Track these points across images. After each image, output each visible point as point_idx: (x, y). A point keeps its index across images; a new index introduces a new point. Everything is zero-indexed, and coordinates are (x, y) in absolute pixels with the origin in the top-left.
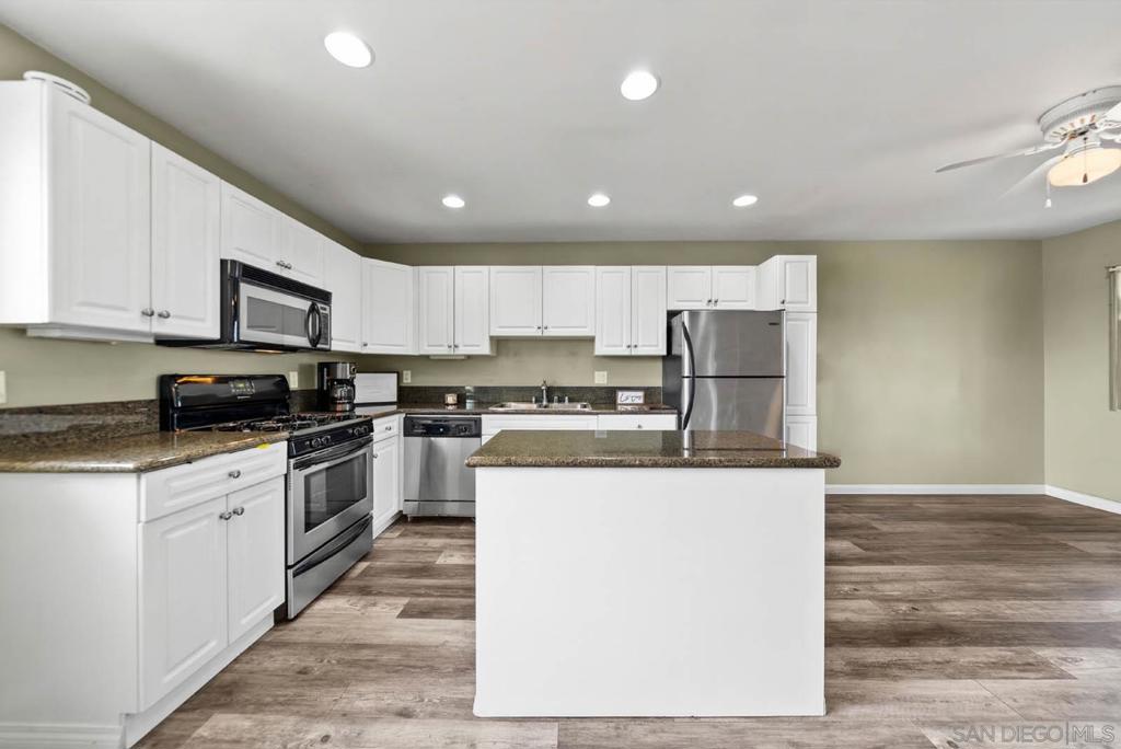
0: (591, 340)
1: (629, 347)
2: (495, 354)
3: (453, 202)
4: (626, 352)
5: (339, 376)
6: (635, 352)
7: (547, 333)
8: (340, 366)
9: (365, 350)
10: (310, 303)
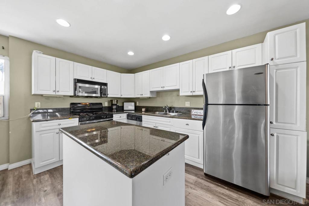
0: (178, 90)
1: (191, 92)
2: (156, 97)
3: (131, 53)
4: (191, 94)
5: (114, 103)
6: (194, 94)
7: (164, 89)
8: (114, 101)
9: (122, 97)
10: (100, 86)
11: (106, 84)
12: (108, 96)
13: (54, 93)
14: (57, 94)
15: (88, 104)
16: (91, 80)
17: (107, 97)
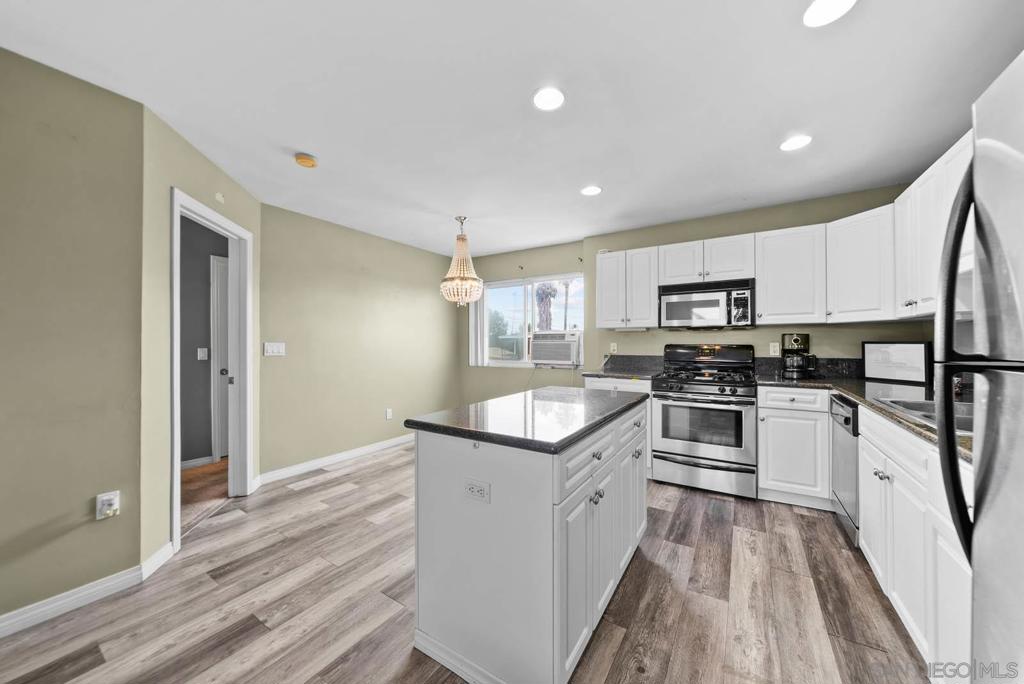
9: (831, 320)
10: (725, 293)
11: (748, 284)
12: (758, 322)
13: (623, 325)
14: (630, 325)
15: (705, 347)
16: (699, 280)
17: (753, 326)
